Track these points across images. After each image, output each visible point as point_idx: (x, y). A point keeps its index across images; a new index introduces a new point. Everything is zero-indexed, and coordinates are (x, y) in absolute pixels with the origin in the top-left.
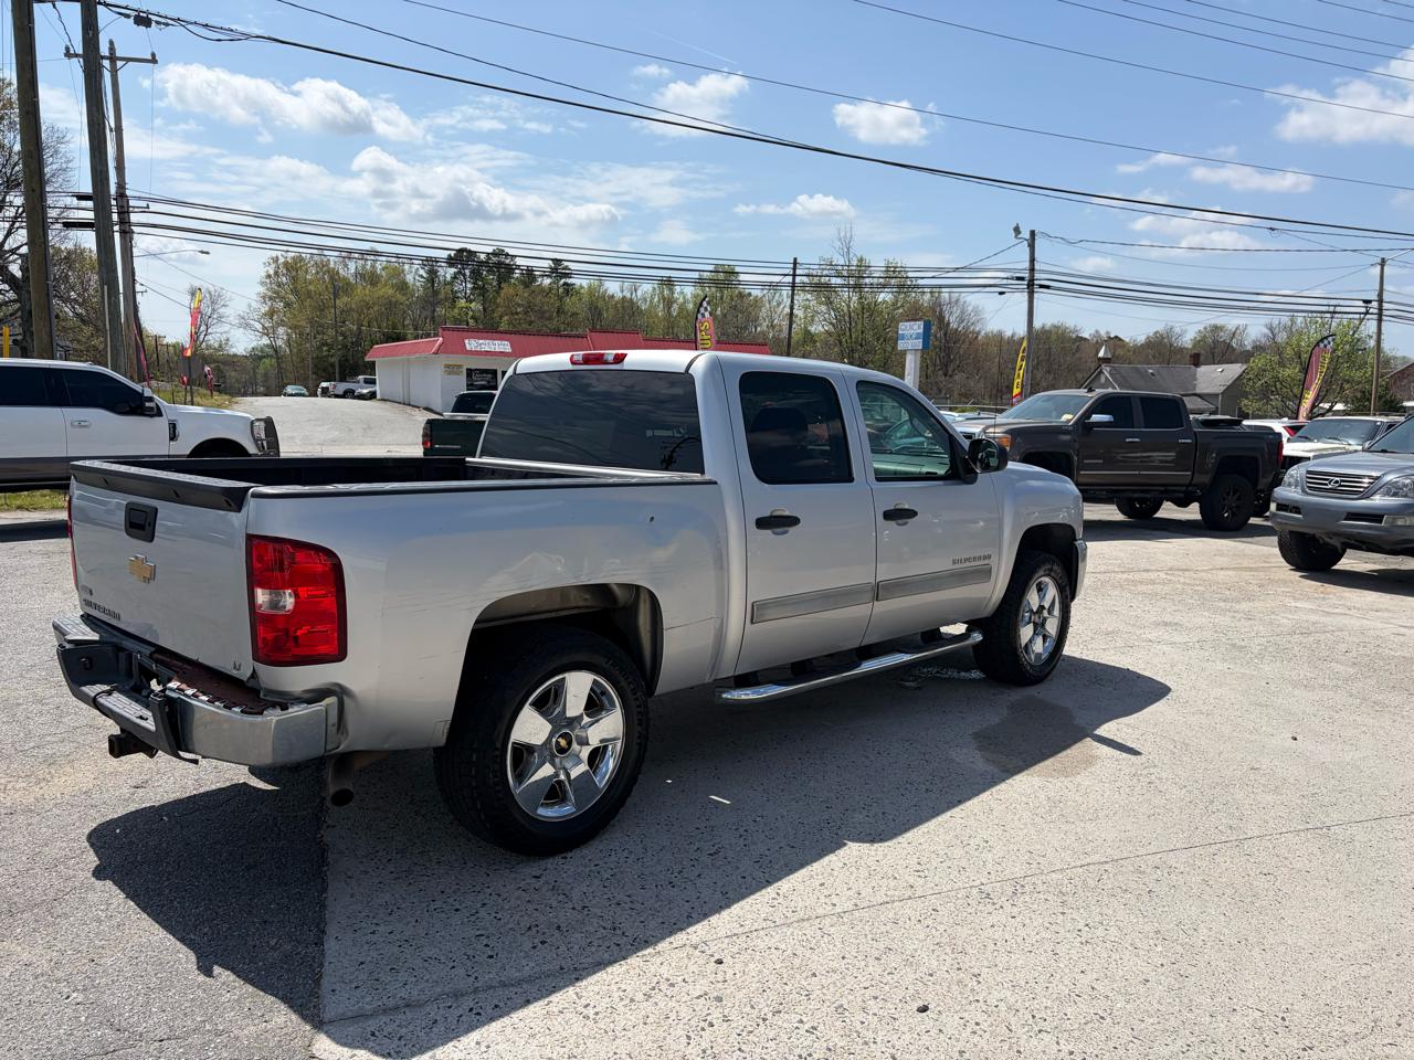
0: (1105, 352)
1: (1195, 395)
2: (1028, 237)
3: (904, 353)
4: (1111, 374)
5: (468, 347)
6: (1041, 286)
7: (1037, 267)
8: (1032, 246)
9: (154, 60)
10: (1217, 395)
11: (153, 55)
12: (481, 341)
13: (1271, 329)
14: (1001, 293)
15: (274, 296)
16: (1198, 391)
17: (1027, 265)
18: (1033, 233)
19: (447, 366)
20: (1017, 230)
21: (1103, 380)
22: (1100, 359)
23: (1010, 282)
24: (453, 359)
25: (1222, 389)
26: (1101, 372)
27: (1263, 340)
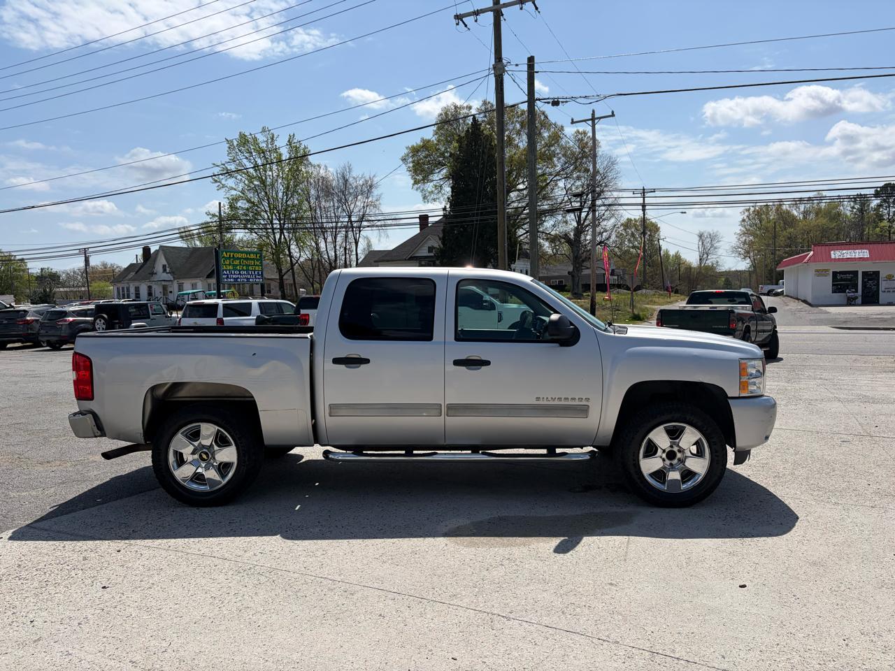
5: (833, 256)
9: (613, 115)
11: (613, 112)
12: (844, 252)
15: (747, 233)
19: (817, 271)
24: (820, 266)
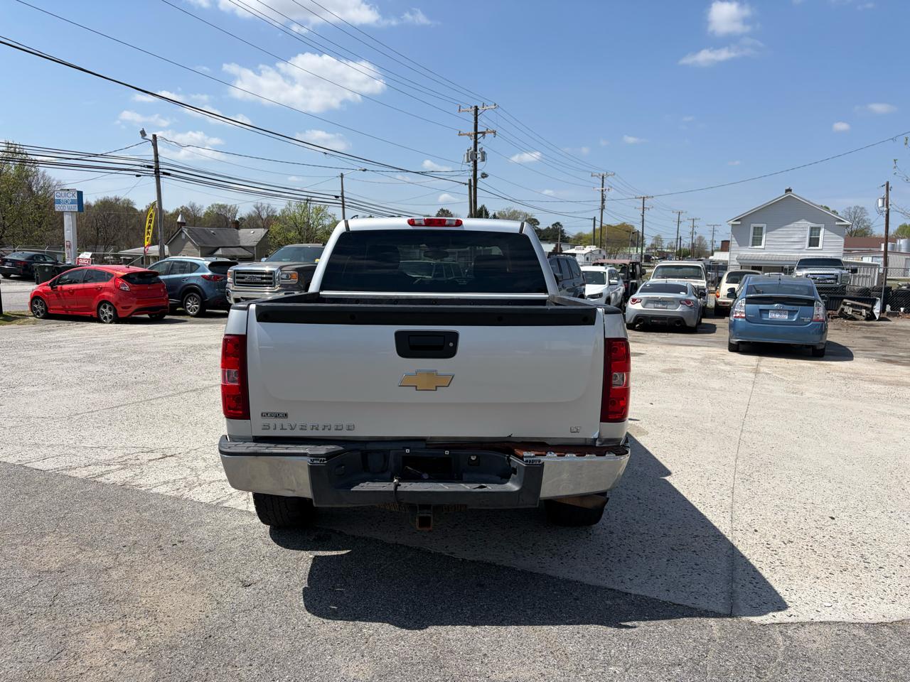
0: (182, 219)
1: (240, 247)
2: (151, 138)
3: (62, 214)
4: (189, 233)
6: (164, 173)
7: (160, 160)
8: (155, 145)
10: (253, 247)
13: (257, 208)
14: (138, 176)
16: (242, 244)
17: (153, 158)
18: (155, 136)
20: (143, 133)
21: (183, 237)
22: (178, 223)
23: (144, 169)
25: (256, 243)
26: (182, 231)
27: (254, 215)
